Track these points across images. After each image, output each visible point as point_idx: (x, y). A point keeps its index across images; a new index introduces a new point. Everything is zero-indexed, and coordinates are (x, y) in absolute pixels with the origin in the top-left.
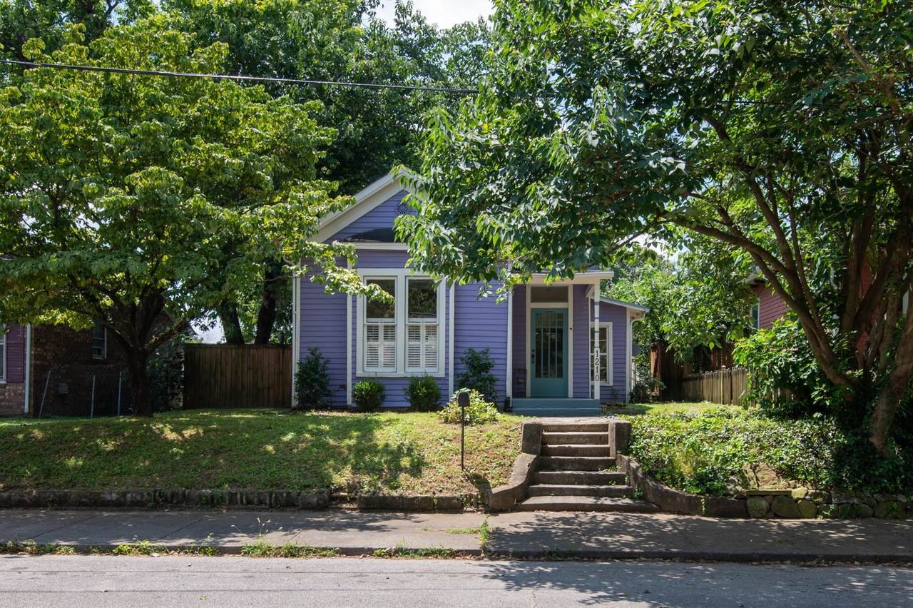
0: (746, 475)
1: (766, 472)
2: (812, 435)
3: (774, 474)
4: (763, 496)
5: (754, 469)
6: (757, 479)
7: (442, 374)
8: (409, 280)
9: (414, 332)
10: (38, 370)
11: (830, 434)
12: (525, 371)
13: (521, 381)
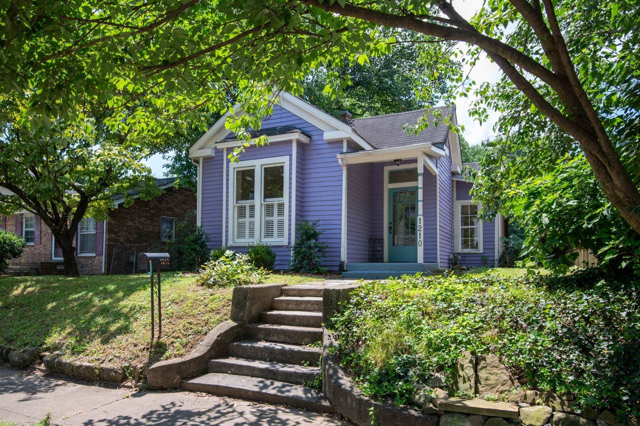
0: (461, 373)
1: (495, 370)
2: (592, 313)
3: (505, 375)
4: (468, 415)
5: (476, 363)
6: (477, 381)
7: (285, 243)
8: (265, 168)
9: (269, 209)
10: (110, 248)
11: (624, 314)
12: (381, 240)
13: (379, 248)
